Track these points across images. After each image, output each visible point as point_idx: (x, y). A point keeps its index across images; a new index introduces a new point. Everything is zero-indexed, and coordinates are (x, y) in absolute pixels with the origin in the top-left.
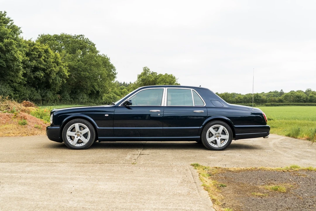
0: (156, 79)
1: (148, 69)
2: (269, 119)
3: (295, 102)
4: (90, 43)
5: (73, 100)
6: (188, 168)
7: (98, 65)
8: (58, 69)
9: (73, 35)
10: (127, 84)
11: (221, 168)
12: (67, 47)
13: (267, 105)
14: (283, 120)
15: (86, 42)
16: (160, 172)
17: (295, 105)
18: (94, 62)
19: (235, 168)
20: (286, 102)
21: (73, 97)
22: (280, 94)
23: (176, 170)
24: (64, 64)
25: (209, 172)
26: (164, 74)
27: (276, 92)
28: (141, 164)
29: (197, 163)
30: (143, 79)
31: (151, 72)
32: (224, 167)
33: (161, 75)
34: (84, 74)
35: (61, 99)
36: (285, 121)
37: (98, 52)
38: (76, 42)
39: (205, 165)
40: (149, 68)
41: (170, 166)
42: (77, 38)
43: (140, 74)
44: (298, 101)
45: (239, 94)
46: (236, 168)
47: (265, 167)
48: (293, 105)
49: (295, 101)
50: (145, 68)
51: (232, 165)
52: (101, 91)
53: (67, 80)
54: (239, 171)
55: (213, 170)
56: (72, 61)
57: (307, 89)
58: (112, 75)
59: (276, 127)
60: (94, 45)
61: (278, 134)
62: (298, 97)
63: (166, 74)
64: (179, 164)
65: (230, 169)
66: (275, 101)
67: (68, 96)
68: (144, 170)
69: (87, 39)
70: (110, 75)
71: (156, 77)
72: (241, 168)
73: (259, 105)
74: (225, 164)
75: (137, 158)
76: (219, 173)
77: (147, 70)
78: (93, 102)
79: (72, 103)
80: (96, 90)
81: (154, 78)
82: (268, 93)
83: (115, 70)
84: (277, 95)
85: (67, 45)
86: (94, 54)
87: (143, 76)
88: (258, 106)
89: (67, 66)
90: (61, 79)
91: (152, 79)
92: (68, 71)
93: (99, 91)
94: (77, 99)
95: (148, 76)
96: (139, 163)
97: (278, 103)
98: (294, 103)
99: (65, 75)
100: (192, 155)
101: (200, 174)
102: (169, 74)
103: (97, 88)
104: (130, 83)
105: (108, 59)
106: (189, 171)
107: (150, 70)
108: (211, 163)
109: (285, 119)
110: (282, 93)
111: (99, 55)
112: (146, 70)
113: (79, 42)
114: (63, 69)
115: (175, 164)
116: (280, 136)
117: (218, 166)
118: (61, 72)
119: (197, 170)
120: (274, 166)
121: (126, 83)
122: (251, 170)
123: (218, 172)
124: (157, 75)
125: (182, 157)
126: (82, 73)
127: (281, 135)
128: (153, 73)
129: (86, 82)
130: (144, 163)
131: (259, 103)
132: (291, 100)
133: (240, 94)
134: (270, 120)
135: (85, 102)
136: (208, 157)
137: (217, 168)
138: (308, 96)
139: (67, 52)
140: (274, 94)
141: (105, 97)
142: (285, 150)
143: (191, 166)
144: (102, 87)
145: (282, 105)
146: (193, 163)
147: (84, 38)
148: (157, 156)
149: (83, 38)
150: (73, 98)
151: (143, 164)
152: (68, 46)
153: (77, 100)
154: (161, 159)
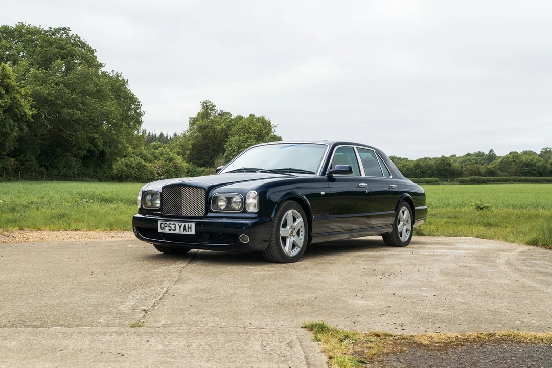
0: (229, 126)
1: (211, 105)
2: (479, 207)
3: (520, 176)
4: (83, 45)
5: (44, 171)
6: (294, 337)
7: (100, 94)
8: (9, 101)
9: (46, 28)
10: (169, 138)
11: (391, 336)
12: (30, 54)
13: (463, 182)
14: (510, 210)
15: (75, 44)
16: (207, 354)
17: (519, 181)
18: (91, 88)
19: (431, 334)
20: (501, 176)
21: (46, 164)
22: (488, 159)
23: (257, 346)
24: (23, 91)
25: (358, 349)
26: (246, 115)
27: (480, 155)
28: (160, 324)
29: (321, 322)
30: (202, 126)
31: (219, 111)
32: (399, 332)
33: (239, 118)
34: (68, 114)
35: (17, 168)
36: (515, 211)
37: (101, 66)
38: (51, 44)
39: (343, 325)
40: (214, 104)
41: (242, 330)
42: (53, 34)
43: (195, 115)
44: (526, 174)
45: (403, 159)
46: (435, 335)
47: (516, 332)
48: (515, 181)
49: (521, 173)
50: (205, 103)
51: (419, 326)
52: (108, 151)
53: (29, 125)
54: (446, 346)
55: (370, 344)
56: (42, 85)
57: (544, 149)
58: (132, 118)
59: (496, 225)
60: (92, 51)
61: (507, 241)
62: (527, 165)
63: (251, 115)
64: (270, 322)
65: (416, 339)
66: (478, 173)
67: (34, 162)
68: (160, 347)
69: (77, 36)
70: (127, 116)
71: (230, 121)
72: (449, 335)
73: (446, 181)
74: (399, 321)
75: (154, 306)
76: (388, 354)
77: (210, 107)
78: (92, 174)
79: (43, 177)
80: (98, 150)
81: (225, 125)
82: (463, 157)
83: (138, 106)
84: (482, 160)
85: (31, 49)
86: (92, 70)
87: (201, 120)
88: (445, 183)
89: (31, 96)
90: (16, 124)
91: (220, 127)
92: (32, 107)
93: (104, 151)
94: (54, 168)
95: (212, 121)
96: (155, 321)
97: (484, 176)
98: (518, 177)
99: (25, 114)
100: (306, 297)
101: (331, 358)
102: (258, 115)
103: (100, 145)
104: (175, 135)
105: (124, 83)
106: (298, 349)
107: (216, 108)
108: (360, 319)
109: (514, 207)
110: (491, 157)
111: (103, 73)
112: (208, 108)
113: (60, 43)
114: (20, 101)
115: (256, 323)
116: (513, 245)
117: (380, 329)
118: (17, 108)
119: (323, 345)
120: (540, 328)
121: (165, 136)
122: (480, 342)
123: (385, 350)
124: (232, 117)
125: (278, 303)
126: (65, 110)
127: (513, 242)
128: (223, 114)
129: (75, 132)
130: (169, 322)
131: (446, 177)
132: (512, 172)
133: (406, 159)
134: (482, 209)
135: (72, 174)
136: (350, 302)
137: (378, 336)
138: (547, 162)
139: (32, 65)
140: (475, 159)
141: (119, 164)
142: (544, 278)
143: (305, 331)
144: (112, 142)
145: (494, 182)
146: (309, 320)
147: (70, 35)
148: (211, 299)
149: (68, 34)
150: (45, 166)
151: (164, 326)
152: (33, 52)
153: (56, 170)
154: (219, 310)
